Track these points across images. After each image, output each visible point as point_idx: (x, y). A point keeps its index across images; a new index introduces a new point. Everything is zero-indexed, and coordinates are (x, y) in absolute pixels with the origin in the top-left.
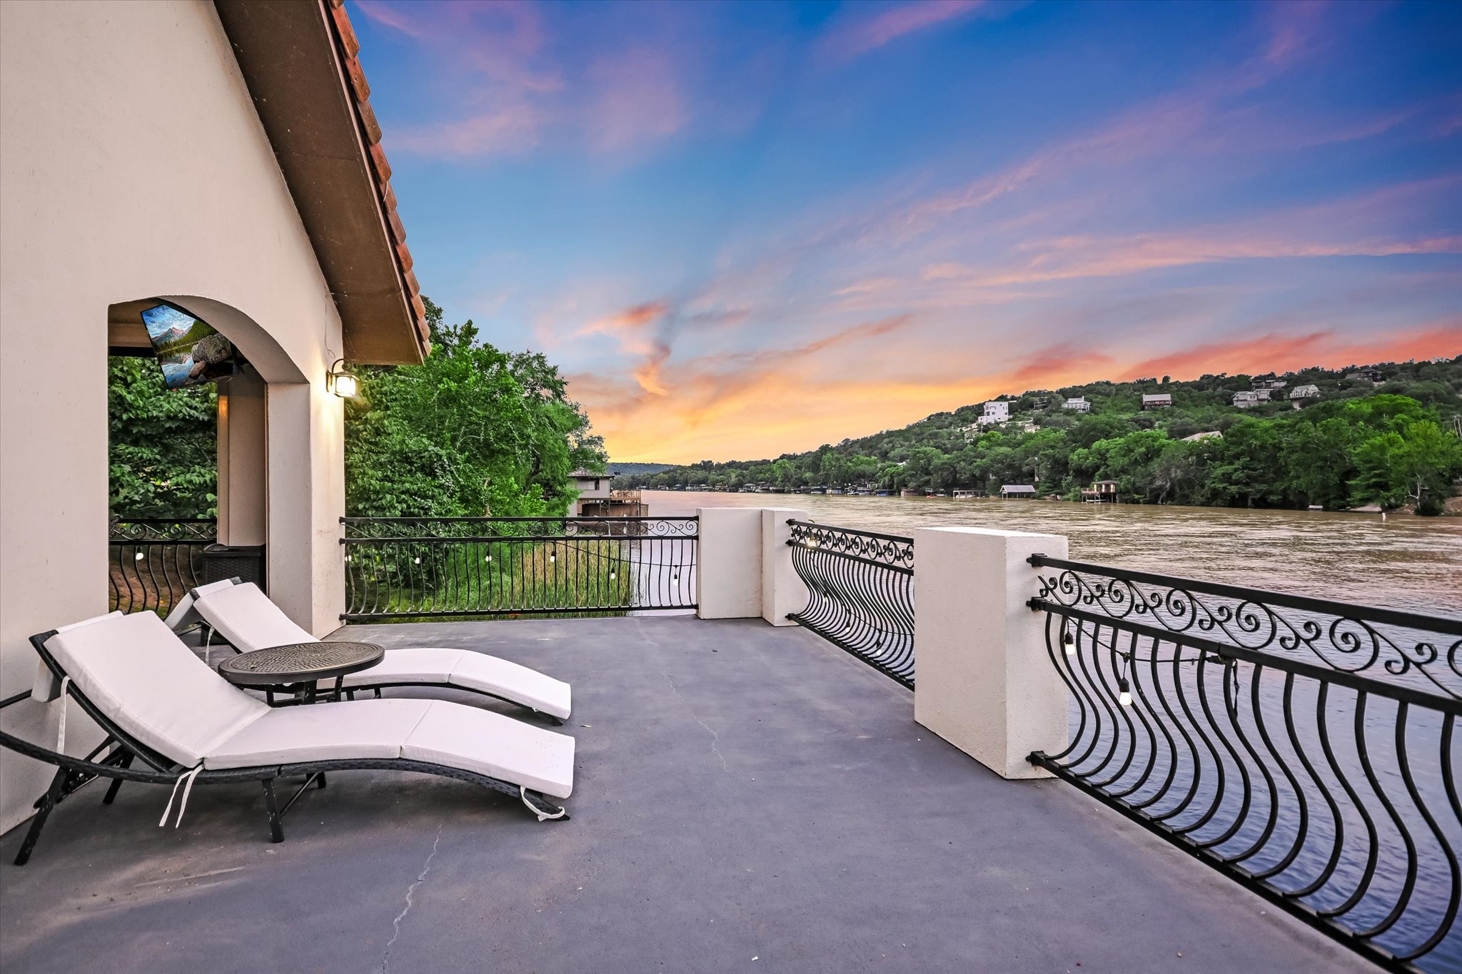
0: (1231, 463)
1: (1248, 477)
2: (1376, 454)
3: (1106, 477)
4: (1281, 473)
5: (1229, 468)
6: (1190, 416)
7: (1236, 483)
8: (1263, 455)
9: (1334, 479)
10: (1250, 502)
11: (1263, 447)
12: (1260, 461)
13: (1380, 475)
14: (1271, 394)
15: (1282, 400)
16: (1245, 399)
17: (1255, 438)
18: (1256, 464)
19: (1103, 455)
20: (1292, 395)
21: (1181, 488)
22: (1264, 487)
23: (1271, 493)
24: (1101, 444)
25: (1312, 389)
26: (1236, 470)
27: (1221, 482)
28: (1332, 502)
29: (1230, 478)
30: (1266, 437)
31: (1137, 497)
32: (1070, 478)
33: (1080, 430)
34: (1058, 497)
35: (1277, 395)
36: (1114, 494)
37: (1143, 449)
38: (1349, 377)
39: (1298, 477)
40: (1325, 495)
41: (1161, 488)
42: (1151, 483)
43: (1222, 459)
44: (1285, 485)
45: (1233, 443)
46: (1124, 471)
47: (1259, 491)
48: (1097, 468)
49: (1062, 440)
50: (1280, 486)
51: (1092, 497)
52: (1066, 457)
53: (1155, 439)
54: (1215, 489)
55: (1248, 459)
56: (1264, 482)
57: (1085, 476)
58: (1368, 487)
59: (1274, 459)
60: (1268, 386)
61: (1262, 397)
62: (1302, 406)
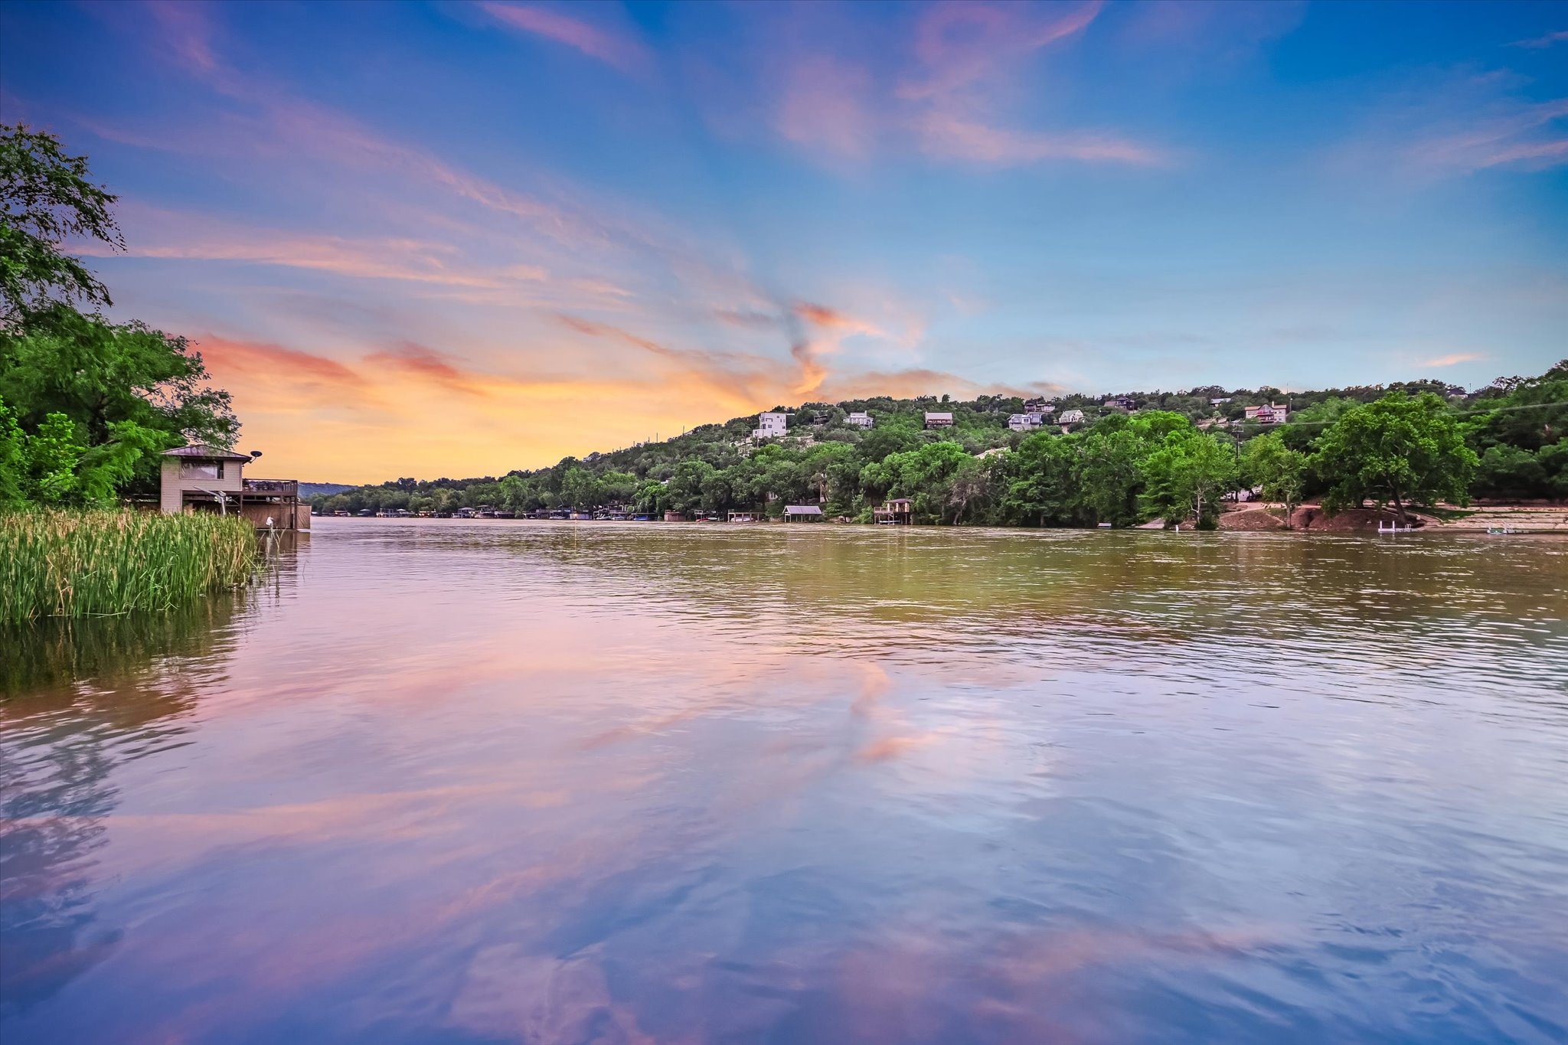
0: (1026, 479)
1: (1041, 493)
2: (1163, 466)
3: (900, 494)
4: (1073, 488)
5: (1024, 484)
6: (975, 437)
7: (1030, 500)
8: (1055, 470)
9: (1123, 495)
10: (1042, 521)
11: (1056, 461)
12: (1052, 476)
13: (1165, 489)
14: (1043, 419)
15: (1052, 424)
16: (1020, 423)
17: (1048, 450)
18: (1049, 480)
19: (895, 471)
20: (1061, 420)
21: (977, 507)
22: (1056, 504)
23: (1062, 511)
24: (891, 458)
25: (1078, 414)
26: (1031, 486)
27: (1017, 499)
28: (1120, 519)
29: (1024, 495)
30: (1059, 451)
31: (932, 516)
32: (860, 497)
33: (871, 443)
34: (847, 519)
35: (1047, 420)
36: (909, 514)
37: (939, 463)
38: (1108, 404)
39: (1088, 493)
40: (1113, 512)
41: (958, 505)
42: (948, 500)
43: (1017, 475)
44: (1077, 502)
45: (1028, 457)
46: (918, 488)
47: (1052, 509)
48: (889, 485)
49: (852, 453)
50: (1071, 503)
51: (886, 517)
52: (856, 472)
53: (951, 452)
54: (1010, 507)
55: (1042, 474)
56: (1056, 499)
57: (876, 494)
58: (1156, 501)
59: (1066, 474)
60: (1039, 409)
61: (1034, 420)
62: (1071, 431)
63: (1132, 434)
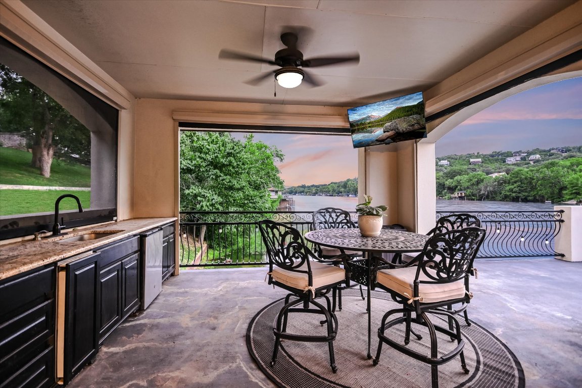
0: (513, 185)
1: (519, 190)
2: (575, 181)
3: (461, 190)
4: (533, 188)
5: (512, 187)
6: (491, 167)
7: (515, 192)
8: (526, 182)
9: (556, 191)
10: (520, 200)
11: (526, 178)
12: (525, 184)
13: (576, 189)
14: (521, 159)
15: (526, 160)
16: (511, 160)
17: (522, 174)
18: (523, 185)
19: (459, 182)
20: (529, 159)
21: (492, 194)
22: (526, 194)
23: (529, 196)
24: (458, 178)
25: (538, 156)
26: (515, 187)
27: (508, 192)
28: (555, 200)
29: (512, 190)
30: (528, 175)
31: (473, 198)
32: (446, 191)
33: (449, 173)
34: (441, 198)
35: (523, 159)
36: (464, 197)
37: (476, 179)
38: (552, 151)
39: (541, 190)
40: (552, 197)
41: (484, 194)
42: (480, 192)
43: (509, 183)
44: (535, 193)
45: (514, 177)
46: (468, 188)
47: (524, 195)
48: (457, 187)
49: (442, 176)
50: (532, 193)
51: (455, 198)
52: (444, 183)
53: (481, 176)
54: (506, 195)
55: (520, 183)
56: (526, 192)
57: (452, 190)
58: (572, 194)
59: (531, 183)
60: (520, 155)
61: (517, 159)
62: (534, 163)
63: (561, 168)
